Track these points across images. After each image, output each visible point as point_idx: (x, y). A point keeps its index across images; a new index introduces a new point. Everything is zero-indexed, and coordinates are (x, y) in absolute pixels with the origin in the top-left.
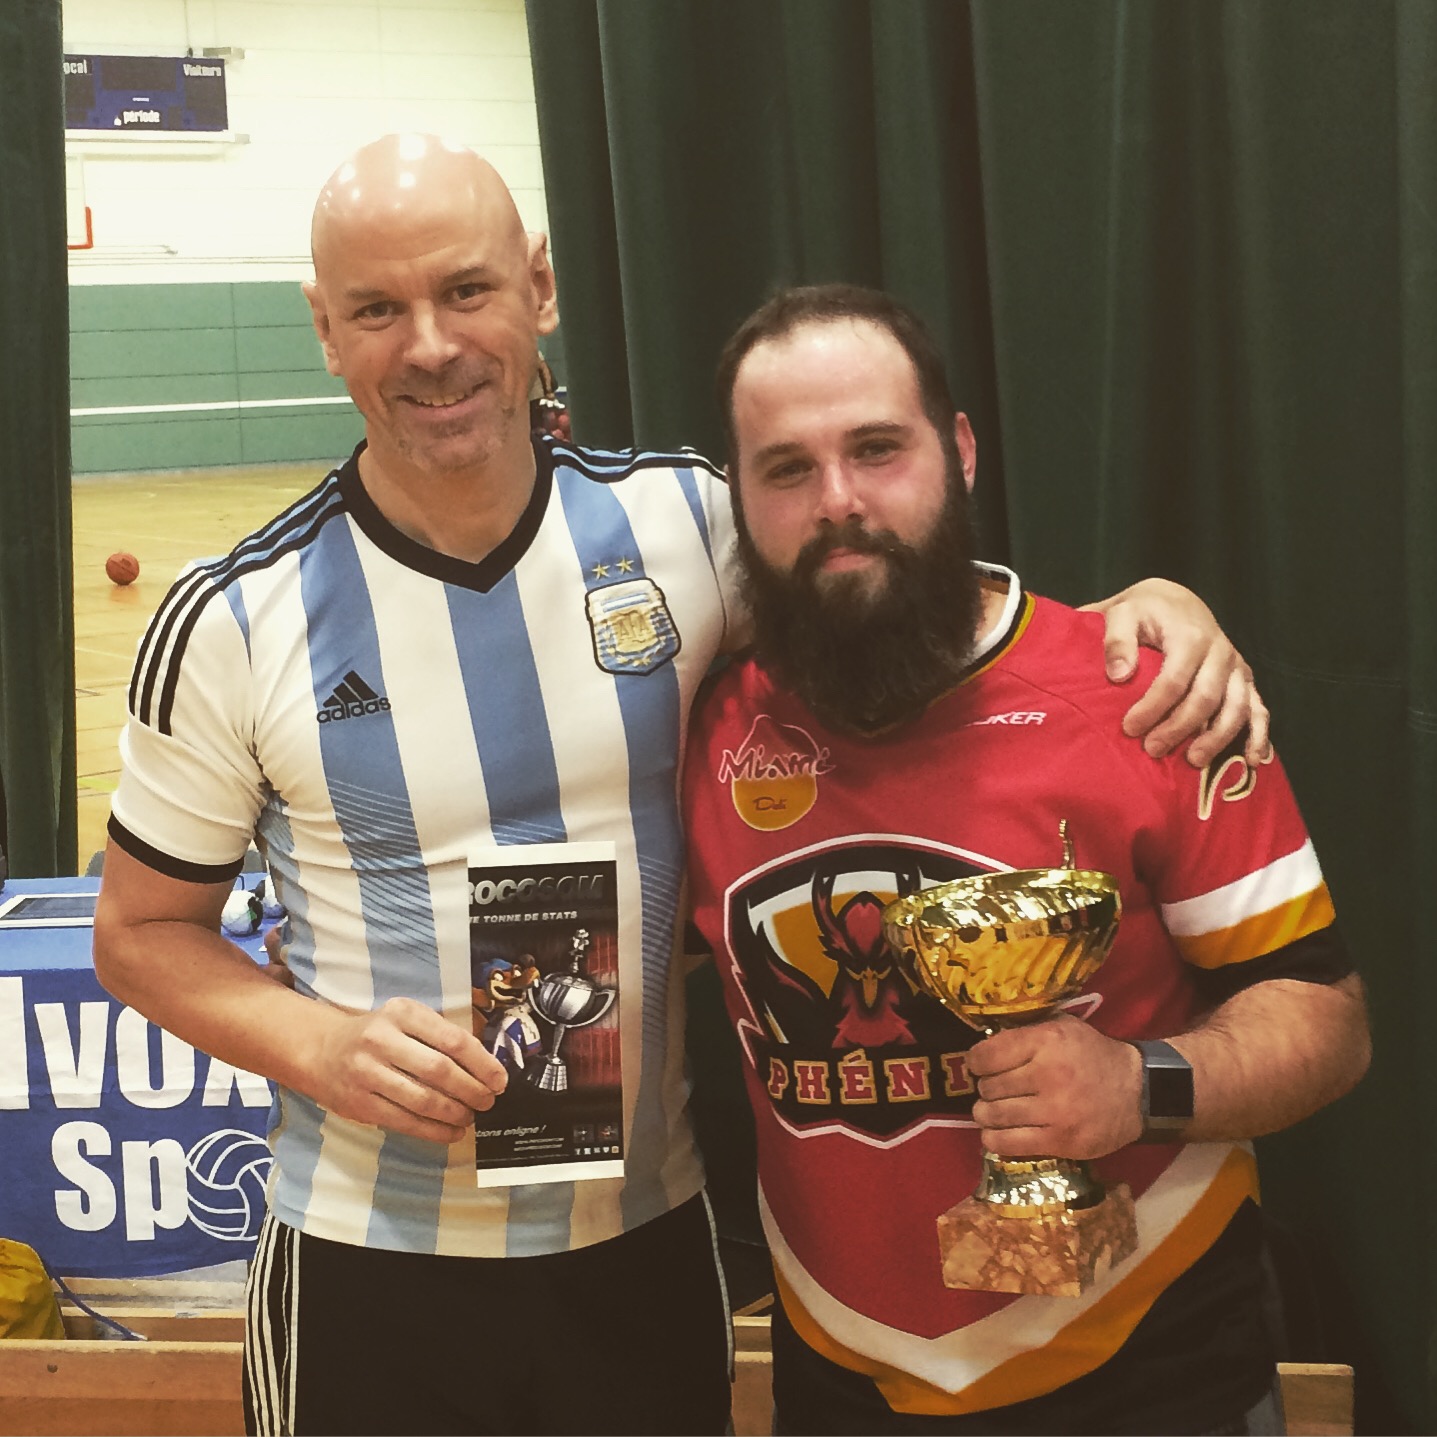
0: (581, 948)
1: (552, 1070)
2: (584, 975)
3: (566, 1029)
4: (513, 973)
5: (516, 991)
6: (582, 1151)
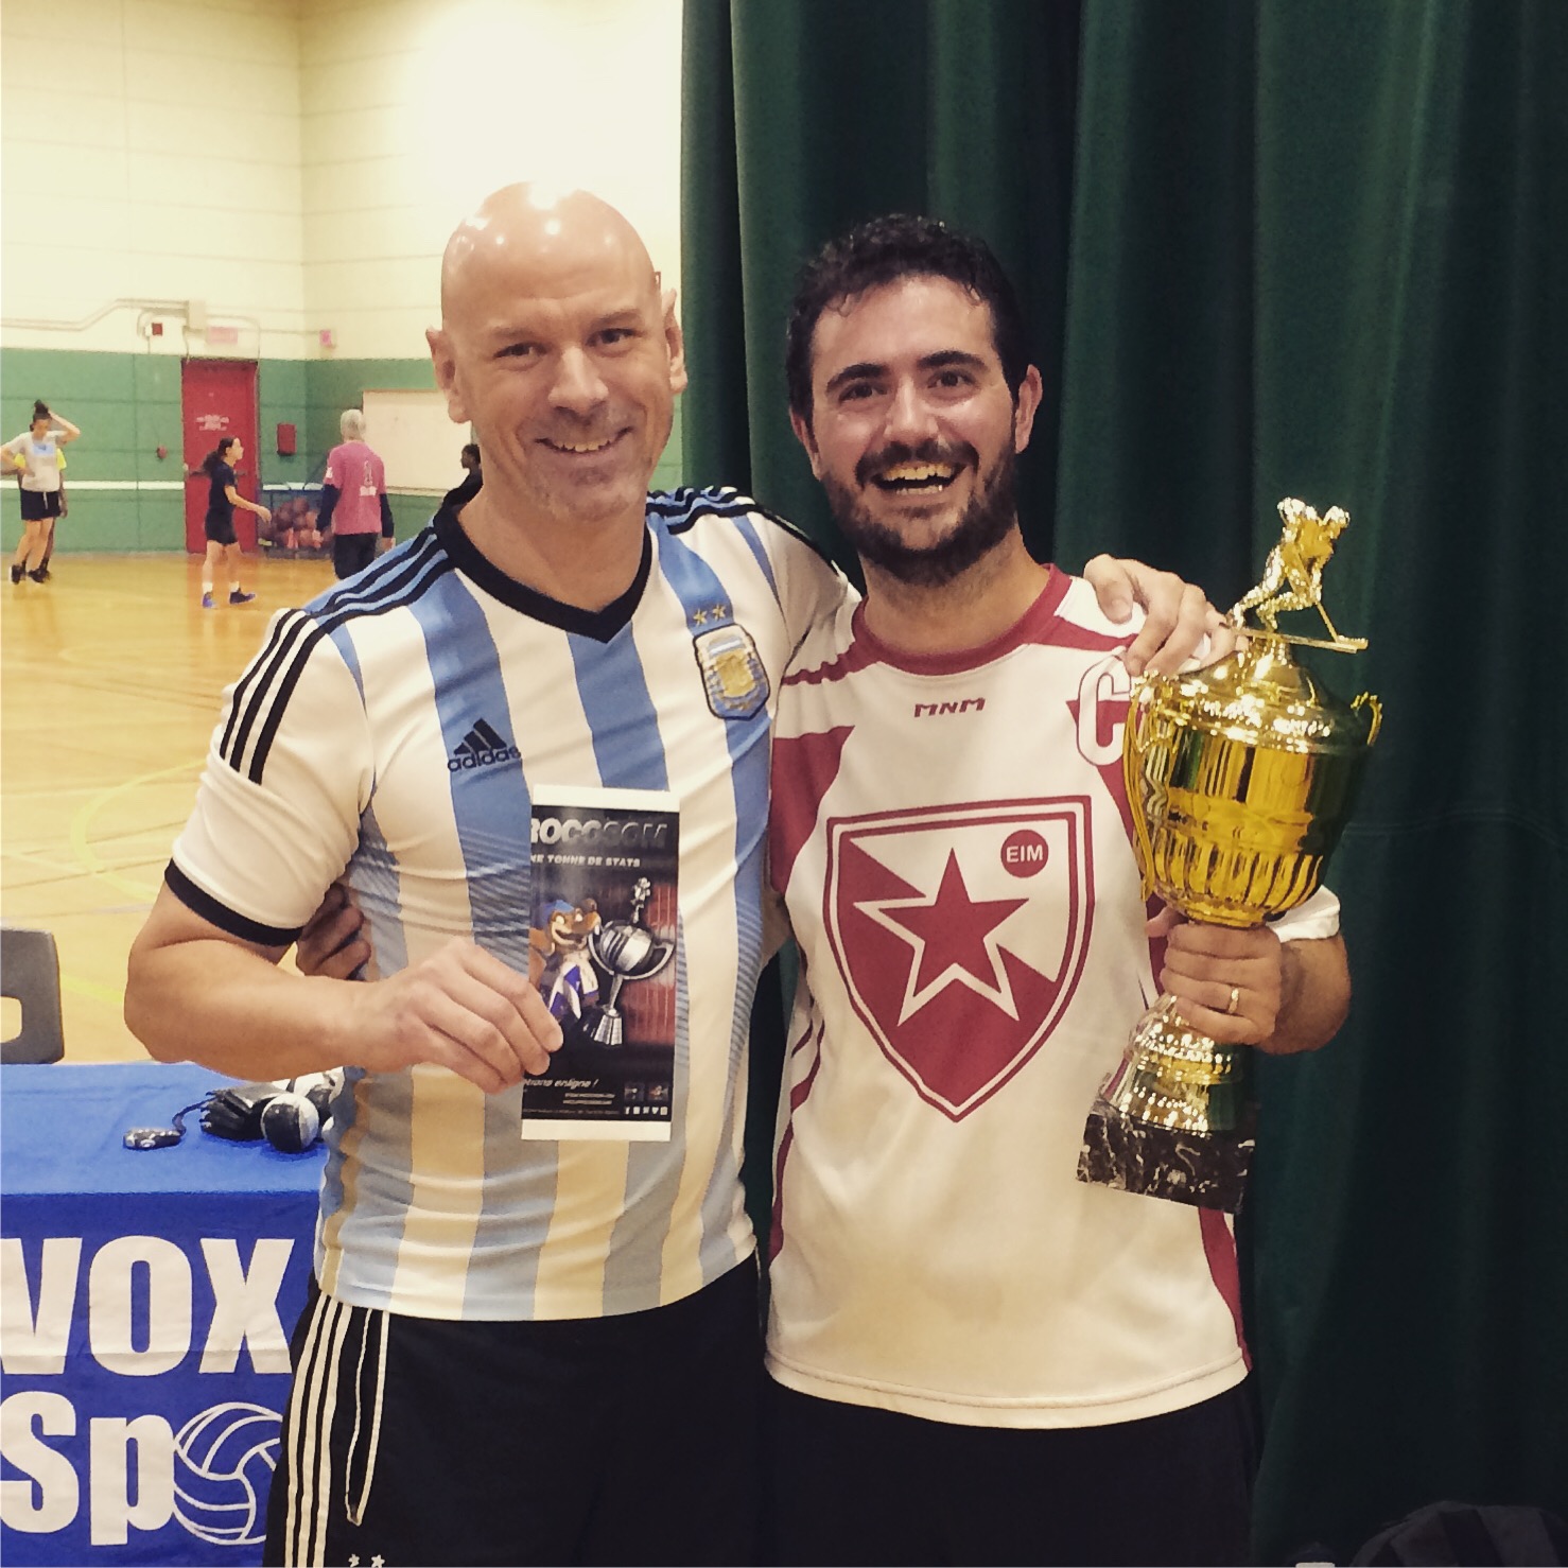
5: (576, 937)
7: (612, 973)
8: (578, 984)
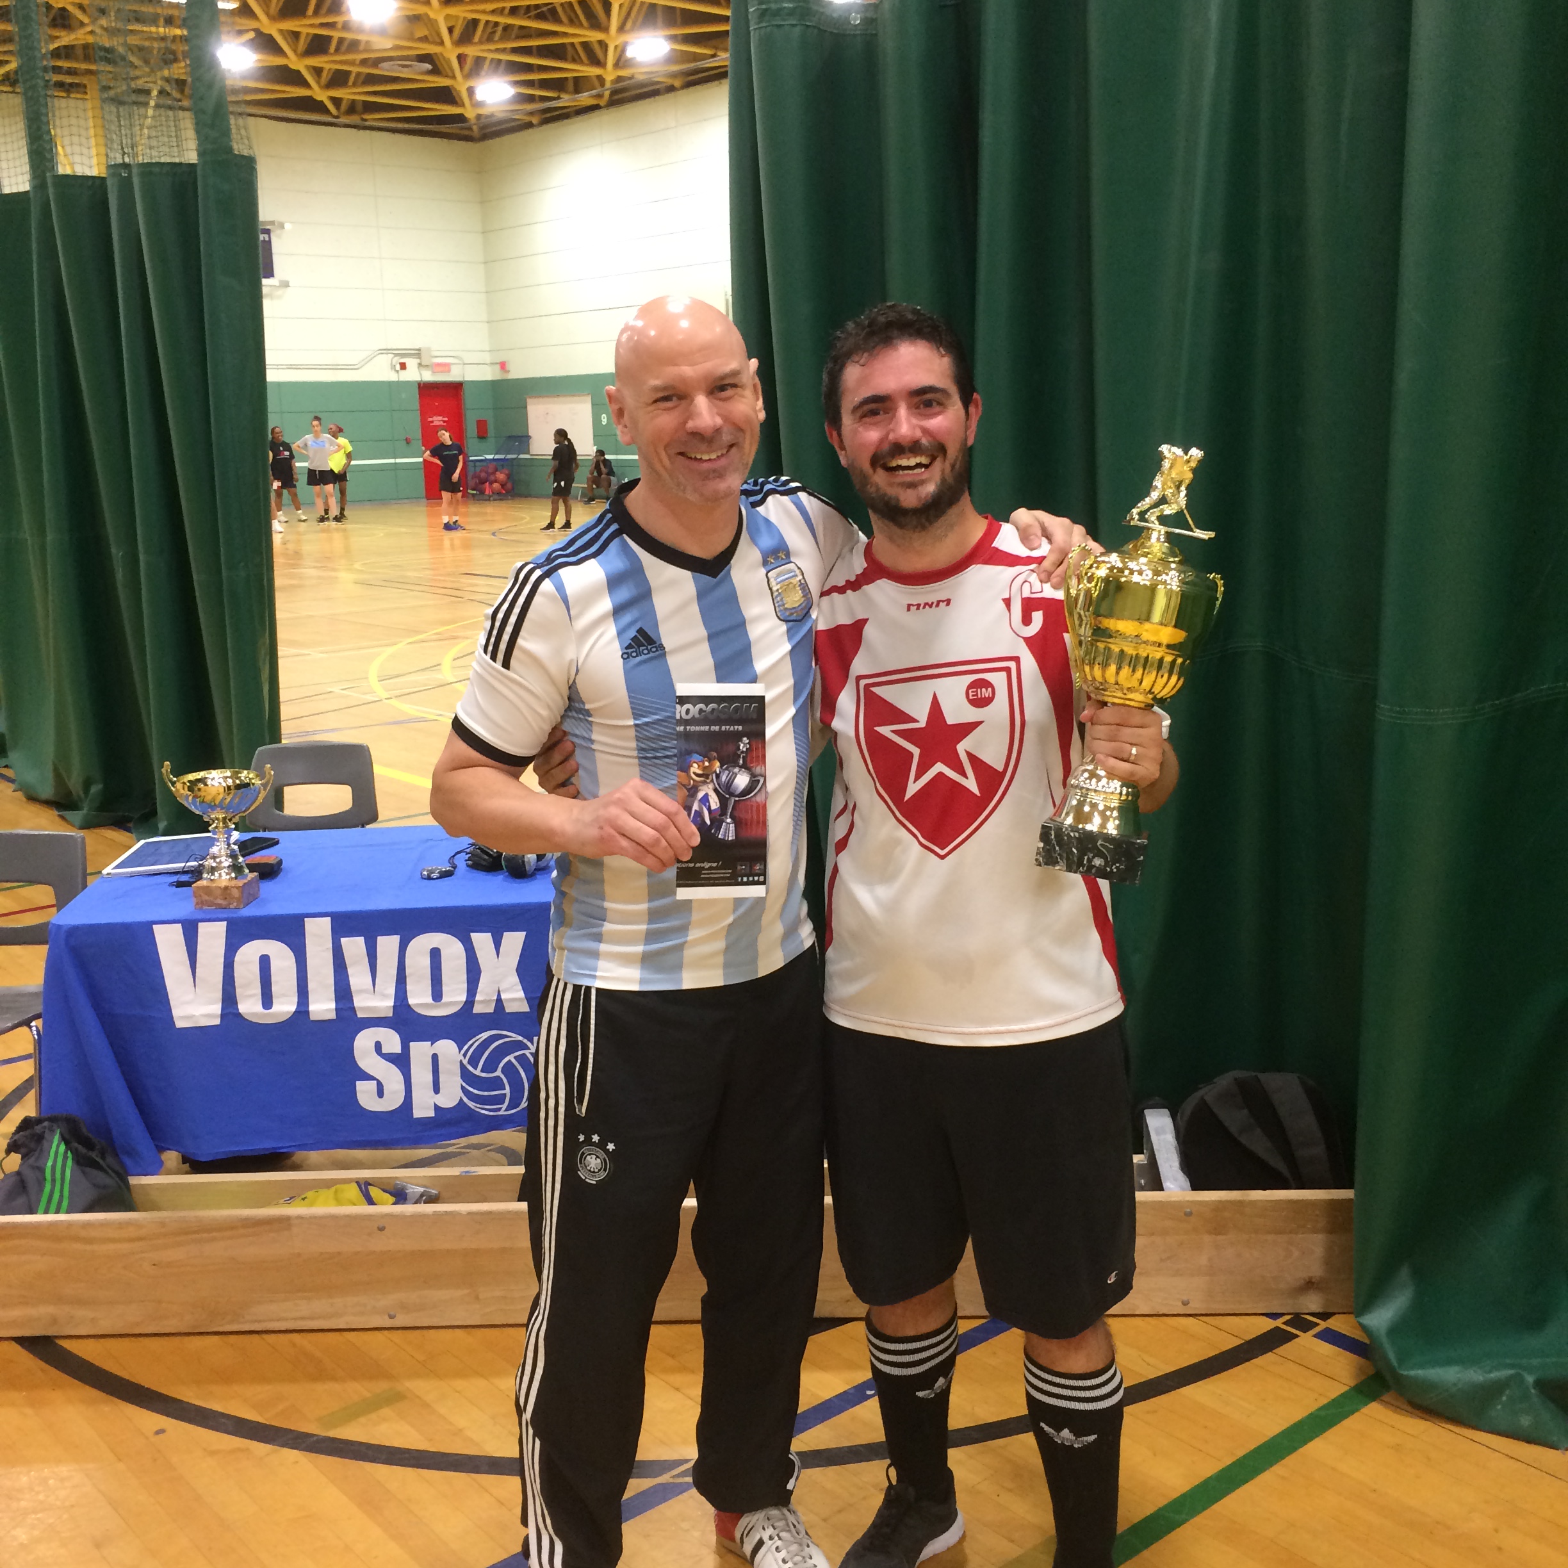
0: (745, 750)
1: (726, 826)
2: (745, 767)
3: (735, 801)
4: (704, 764)
5: (705, 776)
6: (742, 879)
7: (727, 796)
8: (708, 804)
